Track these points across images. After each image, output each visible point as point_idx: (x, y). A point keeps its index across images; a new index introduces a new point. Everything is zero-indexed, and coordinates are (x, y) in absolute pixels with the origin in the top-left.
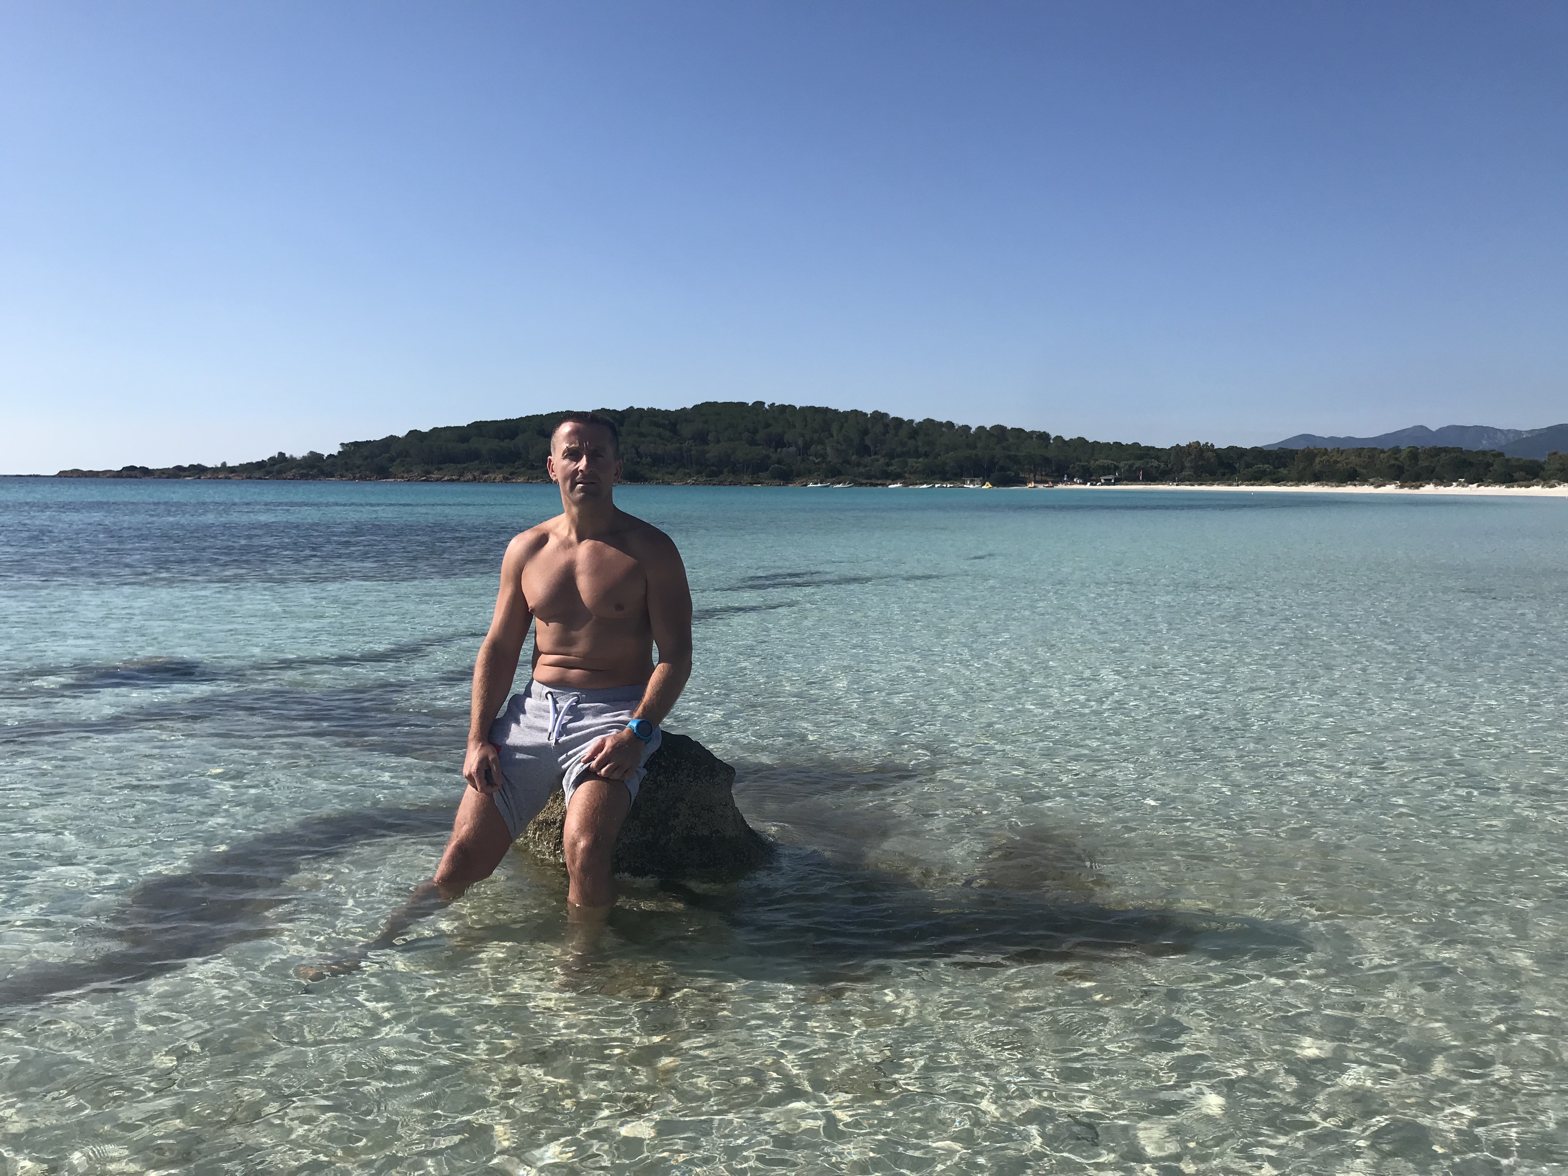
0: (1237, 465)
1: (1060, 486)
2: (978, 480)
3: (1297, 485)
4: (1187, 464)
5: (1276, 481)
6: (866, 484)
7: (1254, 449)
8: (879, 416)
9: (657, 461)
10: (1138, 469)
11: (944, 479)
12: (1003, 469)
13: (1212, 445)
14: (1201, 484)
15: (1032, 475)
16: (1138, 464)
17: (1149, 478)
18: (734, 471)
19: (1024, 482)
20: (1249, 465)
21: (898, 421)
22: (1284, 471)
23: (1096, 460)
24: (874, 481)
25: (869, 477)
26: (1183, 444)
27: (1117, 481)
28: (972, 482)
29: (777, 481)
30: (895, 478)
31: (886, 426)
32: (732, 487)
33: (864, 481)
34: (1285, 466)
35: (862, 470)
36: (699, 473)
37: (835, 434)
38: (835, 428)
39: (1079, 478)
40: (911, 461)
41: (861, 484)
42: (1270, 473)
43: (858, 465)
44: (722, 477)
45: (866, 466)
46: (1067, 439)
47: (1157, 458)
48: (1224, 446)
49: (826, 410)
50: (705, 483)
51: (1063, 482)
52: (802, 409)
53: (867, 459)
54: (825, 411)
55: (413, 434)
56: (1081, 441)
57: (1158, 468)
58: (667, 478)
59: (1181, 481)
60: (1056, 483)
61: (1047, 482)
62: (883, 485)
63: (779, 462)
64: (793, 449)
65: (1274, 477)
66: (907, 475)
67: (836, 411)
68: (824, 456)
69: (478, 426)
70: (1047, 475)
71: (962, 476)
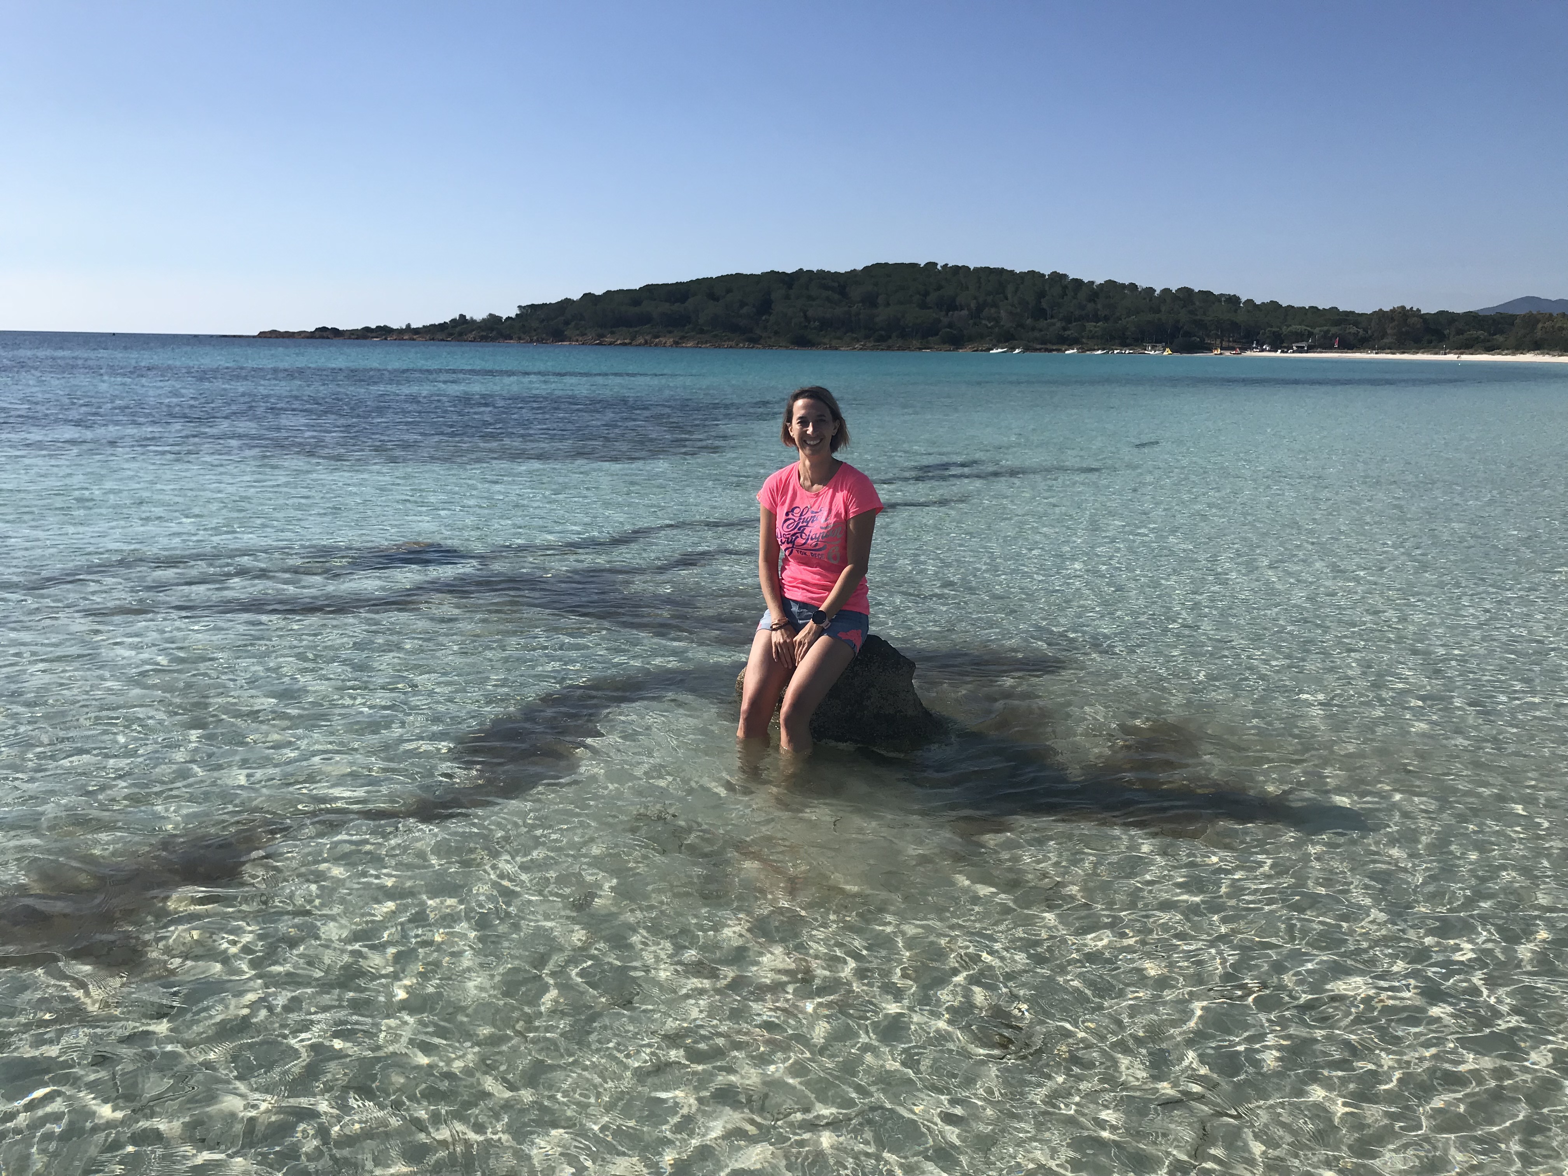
0: (1446, 332)
1: (1248, 353)
2: (1160, 346)
3: (1514, 354)
4: (1389, 331)
5: (1489, 350)
6: (1040, 350)
7: (1468, 314)
8: (1057, 277)
9: (826, 325)
10: (1334, 336)
11: (1124, 344)
12: (1188, 334)
13: (1419, 311)
14: (1403, 353)
15: (1218, 342)
16: (1334, 330)
17: (1347, 345)
18: (903, 335)
19: (1210, 350)
20: (1460, 332)
21: (1078, 282)
22: (1500, 338)
23: (1288, 326)
24: (1049, 346)
25: (1044, 342)
26: (1387, 308)
27: (1310, 349)
28: (1154, 348)
29: (947, 346)
30: (1071, 343)
31: (1065, 288)
32: (900, 353)
33: (1039, 346)
34: (1502, 332)
35: (1037, 334)
36: (867, 337)
37: (1009, 296)
38: (1010, 289)
39: (1269, 344)
40: (1090, 326)
41: (1036, 350)
42: (1483, 341)
43: (1033, 329)
44: (890, 342)
45: (1041, 330)
46: (1258, 302)
47: (1356, 324)
48: (1433, 311)
49: (1002, 271)
50: (873, 348)
51: (1251, 349)
52: (977, 270)
53: (1042, 323)
54: (1000, 272)
55: (587, 296)
56: (1274, 304)
57: (1357, 334)
58: (834, 343)
59: (1381, 349)
60: (1244, 349)
61: (1233, 349)
62: (1058, 350)
63: (950, 326)
64: (965, 312)
65: (1488, 344)
66: (1084, 340)
67: (1012, 271)
68: (997, 320)
69: (649, 289)
70: (1234, 341)
71: (1143, 341)
